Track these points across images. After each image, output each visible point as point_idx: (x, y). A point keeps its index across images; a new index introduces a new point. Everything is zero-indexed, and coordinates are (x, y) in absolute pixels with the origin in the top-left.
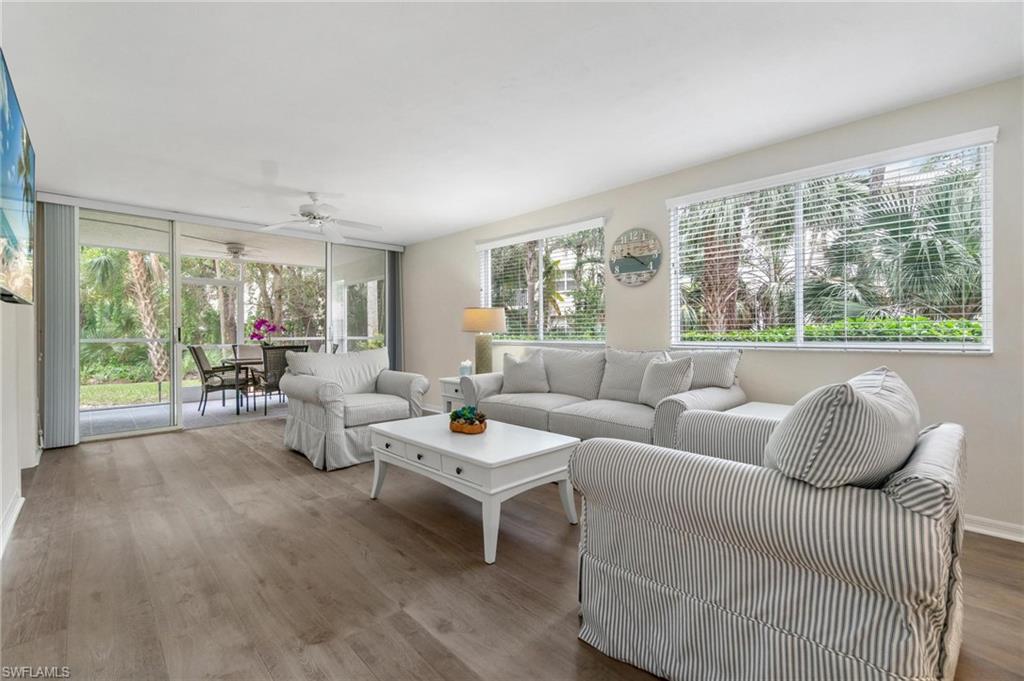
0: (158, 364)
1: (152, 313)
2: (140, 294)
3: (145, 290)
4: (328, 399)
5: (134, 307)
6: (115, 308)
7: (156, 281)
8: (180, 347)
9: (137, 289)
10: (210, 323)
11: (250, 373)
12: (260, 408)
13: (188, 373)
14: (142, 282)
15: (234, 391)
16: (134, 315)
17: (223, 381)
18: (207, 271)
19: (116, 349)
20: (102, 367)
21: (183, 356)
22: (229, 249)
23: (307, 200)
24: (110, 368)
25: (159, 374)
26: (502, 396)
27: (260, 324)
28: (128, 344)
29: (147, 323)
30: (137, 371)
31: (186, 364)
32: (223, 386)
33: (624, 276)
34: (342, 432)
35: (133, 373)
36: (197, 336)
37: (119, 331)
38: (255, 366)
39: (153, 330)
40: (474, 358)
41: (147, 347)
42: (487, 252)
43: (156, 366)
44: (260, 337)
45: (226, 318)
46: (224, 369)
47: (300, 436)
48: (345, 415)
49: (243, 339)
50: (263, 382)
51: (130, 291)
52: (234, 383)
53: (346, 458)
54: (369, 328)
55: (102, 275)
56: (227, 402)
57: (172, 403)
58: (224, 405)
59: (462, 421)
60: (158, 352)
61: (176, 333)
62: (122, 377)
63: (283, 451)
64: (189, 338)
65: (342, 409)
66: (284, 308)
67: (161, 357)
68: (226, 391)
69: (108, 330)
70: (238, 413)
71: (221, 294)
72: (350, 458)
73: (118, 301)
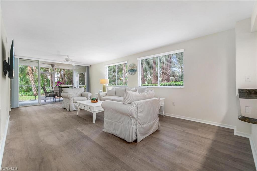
0: (35, 92)
1: (33, 80)
2: (30, 75)
3: (32, 74)
4: (70, 97)
5: (28, 78)
6: (24, 78)
7: (34, 72)
8: (40, 87)
9: (30, 74)
10: (48, 82)
11: (56, 93)
12: (58, 101)
13: (42, 94)
14: (31, 72)
15: (52, 97)
16: (28, 80)
17: (50, 95)
18: (47, 70)
19: (24, 88)
20: (21, 93)
21: (41, 90)
22: (51, 66)
23: (67, 57)
24: (23, 93)
25: (35, 94)
26: (106, 97)
27: (58, 82)
28: (27, 87)
29: (32, 82)
30: (30, 93)
31: (42, 92)
32: (50, 96)
33: (130, 73)
34: (73, 104)
35: (28, 94)
36: (44, 85)
37: (25, 84)
38: (57, 92)
39: (34, 84)
40: (102, 89)
41: (32, 88)
42: (107, 67)
43: (34, 92)
44: (58, 85)
45: (51, 81)
46: (50, 92)
47: (65, 105)
48: (74, 101)
49: (54, 86)
50: (59, 95)
51: (28, 74)
52: (52, 95)
53: (74, 109)
54: (85, 83)
55: (21, 70)
56: (51, 100)
57: (39, 100)
58: (50, 100)
59: (93, 100)
60: (35, 89)
61: (39, 84)
62: (26, 95)
63: (62, 108)
64: (42, 85)
65: (73, 99)
66: (66, 78)
67: (36, 90)
68: (51, 97)
69: (22, 84)
70: (53, 102)
71: (50, 75)
72: (75, 109)
73: (25, 77)
